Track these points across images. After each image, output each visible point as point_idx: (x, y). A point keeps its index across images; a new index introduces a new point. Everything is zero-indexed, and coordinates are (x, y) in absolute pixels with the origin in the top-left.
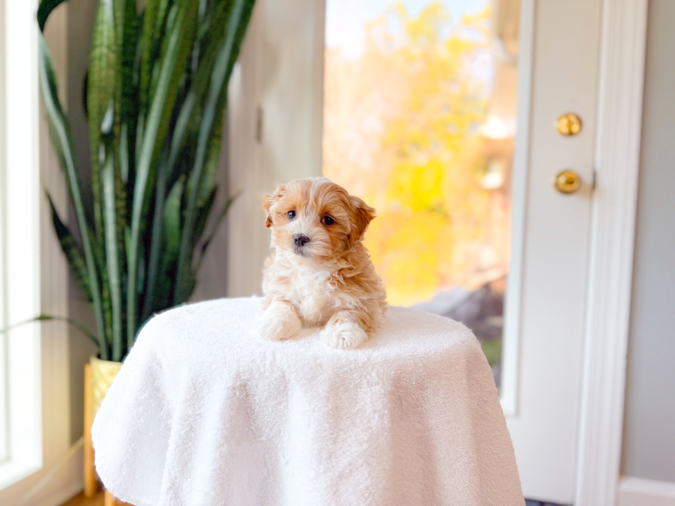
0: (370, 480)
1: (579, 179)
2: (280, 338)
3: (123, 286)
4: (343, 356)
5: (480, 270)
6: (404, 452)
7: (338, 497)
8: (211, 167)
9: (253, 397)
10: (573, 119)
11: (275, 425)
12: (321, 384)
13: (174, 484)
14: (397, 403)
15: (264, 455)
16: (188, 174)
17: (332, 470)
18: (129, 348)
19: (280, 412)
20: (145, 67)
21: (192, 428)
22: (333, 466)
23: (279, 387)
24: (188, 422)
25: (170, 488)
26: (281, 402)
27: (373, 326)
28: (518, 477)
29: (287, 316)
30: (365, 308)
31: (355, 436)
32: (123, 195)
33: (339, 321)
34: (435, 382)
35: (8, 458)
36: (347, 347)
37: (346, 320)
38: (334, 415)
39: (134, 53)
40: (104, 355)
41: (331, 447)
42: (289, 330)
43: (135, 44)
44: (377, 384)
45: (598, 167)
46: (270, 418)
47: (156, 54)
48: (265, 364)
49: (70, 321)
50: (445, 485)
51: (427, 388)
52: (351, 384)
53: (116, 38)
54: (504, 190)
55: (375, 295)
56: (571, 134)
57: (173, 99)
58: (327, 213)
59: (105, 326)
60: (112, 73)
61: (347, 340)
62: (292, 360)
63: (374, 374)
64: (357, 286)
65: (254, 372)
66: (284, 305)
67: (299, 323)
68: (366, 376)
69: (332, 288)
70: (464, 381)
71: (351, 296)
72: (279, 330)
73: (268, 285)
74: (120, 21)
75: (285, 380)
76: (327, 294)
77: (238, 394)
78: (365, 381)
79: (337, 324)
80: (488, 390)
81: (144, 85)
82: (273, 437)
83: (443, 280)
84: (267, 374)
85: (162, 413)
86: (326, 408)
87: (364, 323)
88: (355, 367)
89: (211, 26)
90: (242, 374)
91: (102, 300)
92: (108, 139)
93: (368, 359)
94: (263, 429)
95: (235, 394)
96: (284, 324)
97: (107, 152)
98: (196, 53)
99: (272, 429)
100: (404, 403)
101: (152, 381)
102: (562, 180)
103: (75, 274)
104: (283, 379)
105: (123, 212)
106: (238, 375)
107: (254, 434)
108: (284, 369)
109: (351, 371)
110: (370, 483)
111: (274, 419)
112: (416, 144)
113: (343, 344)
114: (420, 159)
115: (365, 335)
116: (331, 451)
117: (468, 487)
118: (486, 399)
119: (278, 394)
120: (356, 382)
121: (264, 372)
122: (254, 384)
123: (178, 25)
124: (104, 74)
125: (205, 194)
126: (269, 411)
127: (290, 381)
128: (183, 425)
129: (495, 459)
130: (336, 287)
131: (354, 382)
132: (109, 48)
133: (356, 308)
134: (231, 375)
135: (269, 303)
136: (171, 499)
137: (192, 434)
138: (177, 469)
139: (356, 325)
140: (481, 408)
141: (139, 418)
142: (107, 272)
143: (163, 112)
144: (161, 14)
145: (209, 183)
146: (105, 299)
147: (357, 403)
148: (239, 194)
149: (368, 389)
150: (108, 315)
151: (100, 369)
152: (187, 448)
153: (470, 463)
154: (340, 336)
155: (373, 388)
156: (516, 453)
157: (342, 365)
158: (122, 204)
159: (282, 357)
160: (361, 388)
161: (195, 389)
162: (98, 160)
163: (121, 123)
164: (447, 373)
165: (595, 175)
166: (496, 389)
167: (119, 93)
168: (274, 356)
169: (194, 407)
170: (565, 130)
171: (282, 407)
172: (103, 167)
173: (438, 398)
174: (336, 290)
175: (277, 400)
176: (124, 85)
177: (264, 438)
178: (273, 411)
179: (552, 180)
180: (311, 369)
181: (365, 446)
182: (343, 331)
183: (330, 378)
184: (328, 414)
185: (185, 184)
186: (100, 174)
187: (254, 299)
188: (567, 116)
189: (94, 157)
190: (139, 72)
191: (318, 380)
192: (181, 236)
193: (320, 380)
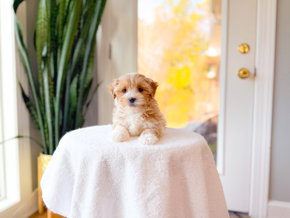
0: (161, 201)
1: (249, 72)
2: (121, 141)
3: (53, 122)
4: (148, 148)
5: (206, 114)
6: (175, 189)
7: (147, 208)
8: (90, 70)
9: (109, 166)
10: (246, 46)
11: (119, 178)
12: (139, 160)
13: (76, 205)
14: (172, 168)
15: (115, 191)
16: (80, 74)
17: (144, 197)
18: (56, 147)
19: (121, 172)
20: (60, 28)
21: (83, 180)
22: (145, 195)
23: (121, 162)
24: (82, 178)
25: (75, 206)
26: (122, 168)
27: (160, 135)
28: (224, 199)
29: (124, 132)
30: (157, 127)
31: (154, 182)
32: (52, 83)
33: (146, 133)
34: (188, 158)
35: (6, 197)
36: (150, 144)
37: (149, 132)
38: (144, 173)
39: (55, 22)
40: (46, 152)
41: (144, 187)
42: (125, 138)
43: (56, 18)
44: (163, 159)
45: (257, 66)
46: (117, 175)
47: (65, 22)
48: (114, 152)
49: (31, 138)
50: (193, 203)
51: (185, 161)
52: (151, 159)
53: (47, 15)
54: (216, 79)
55: (161, 122)
56: (245, 52)
57: (72, 41)
58: (140, 86)
59: (46, 140)
60: (46, 30)
61: (150, 141)
62: (126, 150)
63: (161, 155)
64: (153, 118)
65: (110, 155)
66: (122, 127)
67: (129, 135)
68: (158, 156)
69: (143, 119)
70: (201, 158)
71: (151, 123)
72: (120, 137)
73: (115, 120)
74: (49, 8)
75: (123, 159)
76: (141, 122)
77: (103, 165)
78: (158, 158)
79: (145, 134)
80: (211, 162)
81: (60, 35)
82: (118, 184)
83: (191, 118)
84: (115, 156)
85: (71, 174)
86: (141, 170)
87: (157, 134)
88: (153, 152)
89: (88, 9)
90: (104, 157)
91: (44, 128)
92: (45, 59)
93: (159, 149)
94: (114, 180)
95: (102, 165)
96: (123, 135)
97: (45, 65)
98: (82, 21)
99: (118, 180)
100: (175, 167)
101: (66, 161)
102: (241, 72)
103: (32, 117)
105: (52, 90)
106: (103, 157)
107: (110, 182)
108: (123, 154)
109: (152, 154)
110: (161, 202)
111: (119, 175)
112: (178, 60)
113: (148, 143)
114: (180, 66)
115: (157, 139)
116: (144, 189)
117: (203, 204)
118: (210, 166)
119: (120, 165)
120: (154, 159)
121: (114, 155)
122: (110, 161)
123: (74, 8)
124: (43, 31)
125: (88, 82)
126: (116, 172)
127: (125, 159)
128: (80, 179)
129: (215, 192)
130: (145, 119)
131: (153, 159)
132: (44, 19)
133: (153, 128)
134: (100, 157)
135: (115, 126)
136: (75, 211)
137: (84, 183)
138: (77, 198)
139: (153, 135)
140: (208, 170)
141: (61, 177)
142: (46, 116)
143: (69, 47)
144: (67, 4)
145: (89, 77)
146: (46, 128)
147: (154, 168)
148: (102, 82)
149: (159, 162)
150: (47, 135)
151: (44, 158)
152: (81, 189)
153: (204, 193)
154: (146, 139)
155: (161, 161)
156: (223, 189)
157: (148, 151)
158: (52, 87)
159: (122, 149)
160: (156, 161)
161: (84, 163)
162: (41, 68)
163: (50, 52)
164: (193, 155)
165: (255, 70)
166: (215, 162)
167: (49, 39)
168: (118, 149)
169: (84, 171)
170: (242, 51)
171: (122, 170)
172: (43, 71)
173: (189, 165)
174: (145, 120)
175: (120, 167)
176: (51, 35)
177: (115, 184)
178: (118, 172)
179: (237, 72)
180: (134, 153)
181: (158, 186)
182: (147, 137)
183: (142, 157)
184: (142, 173)
185: (79, 78)
186: (42, 74)
187: (109, 126)
188: (243, 45)
189: (39, 67)
190: (58, 30)
191: (137, 158)
192: (77, 101)
193: (138, 158)
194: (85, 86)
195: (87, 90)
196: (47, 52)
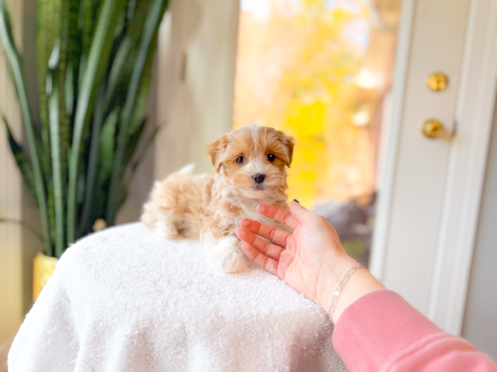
1: (442, 127)
3: (65, 197)
8: (142, 101)
9: (152, 345)
12: (222, 337)
16: (121, 106)
19: (179, 360)
23: (178, 338)
24: (89, 365)
26: (180, 352)
40: (49, 252)
44: (279, 338)
45: (459, 118)
46: (170, 365)
49: (23, 223)
52: (252, 337)
56: (438, 90)
58: (269, 151)
59: (49, 229)
60: (57, 17)
62: (194, 311)
63: (276, 328)
65: (154, 321)
68: (268, 329)
75: (185, 332)
77: (135, 343)
78: (267, 335)
81: (87, 29)
84: (167, 324)
86: (226, 364)
88: (257, 319)
90: (141, 323)
91: (47, 207)
92: (55, 73)
93: (271, 312)
95: (133, 343)
97: (54, 84)
98: (132, 4)
102: (429, 127)
103: (27, 183)
104: (182, 331)
105: (66, 135)
106: (137, 323)
108: (185, 321)
109: (253, 324)
111: (173, 366)
114: (307, 99)
119: (177, 344)
120: (258, 336)
122: (154, 333)
124: (51, 17)
125: (136, 123)
126: (168, 359)
127: (189, 333)
131: (256, 336)
134: (131, 323)
141: (47, 350)
142: (52, 184)
143: (102, 52)
145: (140, 114)
146: (50, 207)
147: (257, 357)
148: (165, 124)
149: (270, 343)
150: (52, 221)
151: (44, 263)
155: (275, 343)
157: (244, 317)
160: (262, 342)
161: (97, 332)
162: (45, 90)
163: (66, 61)
165: (455, 124)
167: (65, 34)
169: (96, 351)
170: (434, 86)
171: (181, 356)
172: (49, 97)
175: (176, 350)
178: (172, 360)
179: (420, 126)
180: (212, 321)
183: (231, 332)
185: (119, 114)
186: (47, 103)
188: (436, 75)
191: (219, 333)
192: (114, 158)
193: (221, 334)
194: (132, 131)
195: (134, 140)
196: (60, 61)
